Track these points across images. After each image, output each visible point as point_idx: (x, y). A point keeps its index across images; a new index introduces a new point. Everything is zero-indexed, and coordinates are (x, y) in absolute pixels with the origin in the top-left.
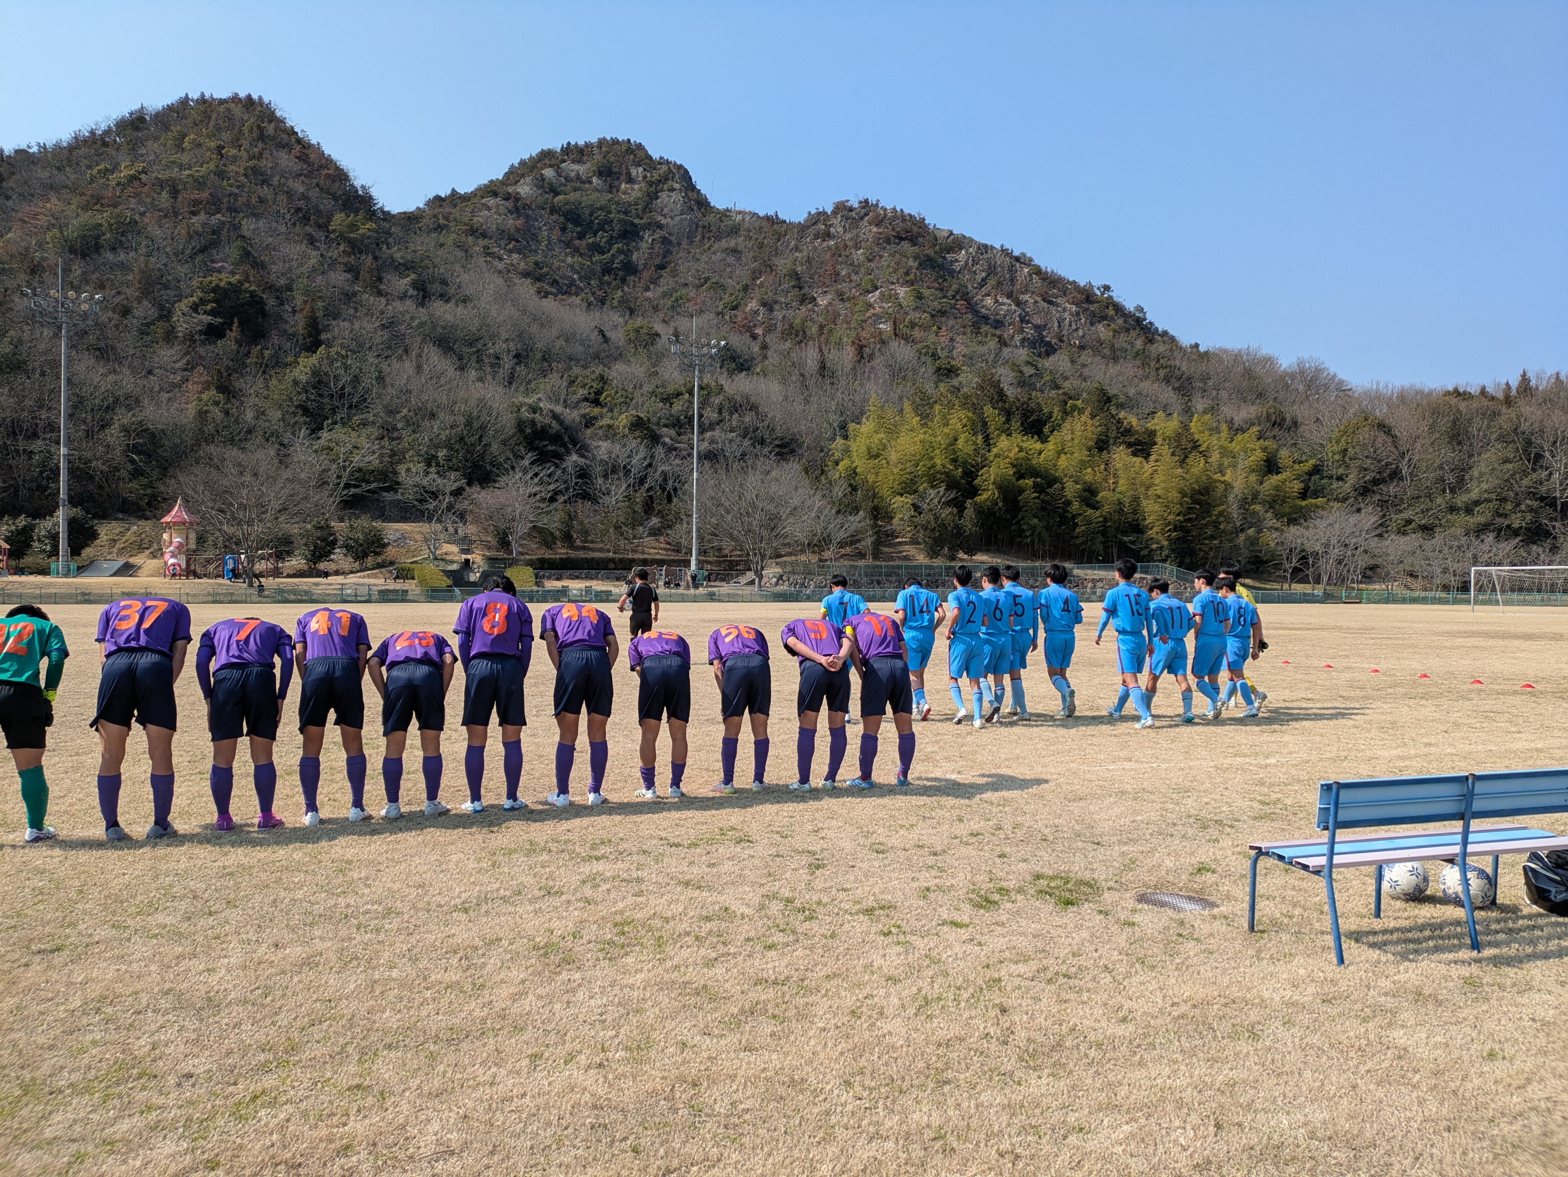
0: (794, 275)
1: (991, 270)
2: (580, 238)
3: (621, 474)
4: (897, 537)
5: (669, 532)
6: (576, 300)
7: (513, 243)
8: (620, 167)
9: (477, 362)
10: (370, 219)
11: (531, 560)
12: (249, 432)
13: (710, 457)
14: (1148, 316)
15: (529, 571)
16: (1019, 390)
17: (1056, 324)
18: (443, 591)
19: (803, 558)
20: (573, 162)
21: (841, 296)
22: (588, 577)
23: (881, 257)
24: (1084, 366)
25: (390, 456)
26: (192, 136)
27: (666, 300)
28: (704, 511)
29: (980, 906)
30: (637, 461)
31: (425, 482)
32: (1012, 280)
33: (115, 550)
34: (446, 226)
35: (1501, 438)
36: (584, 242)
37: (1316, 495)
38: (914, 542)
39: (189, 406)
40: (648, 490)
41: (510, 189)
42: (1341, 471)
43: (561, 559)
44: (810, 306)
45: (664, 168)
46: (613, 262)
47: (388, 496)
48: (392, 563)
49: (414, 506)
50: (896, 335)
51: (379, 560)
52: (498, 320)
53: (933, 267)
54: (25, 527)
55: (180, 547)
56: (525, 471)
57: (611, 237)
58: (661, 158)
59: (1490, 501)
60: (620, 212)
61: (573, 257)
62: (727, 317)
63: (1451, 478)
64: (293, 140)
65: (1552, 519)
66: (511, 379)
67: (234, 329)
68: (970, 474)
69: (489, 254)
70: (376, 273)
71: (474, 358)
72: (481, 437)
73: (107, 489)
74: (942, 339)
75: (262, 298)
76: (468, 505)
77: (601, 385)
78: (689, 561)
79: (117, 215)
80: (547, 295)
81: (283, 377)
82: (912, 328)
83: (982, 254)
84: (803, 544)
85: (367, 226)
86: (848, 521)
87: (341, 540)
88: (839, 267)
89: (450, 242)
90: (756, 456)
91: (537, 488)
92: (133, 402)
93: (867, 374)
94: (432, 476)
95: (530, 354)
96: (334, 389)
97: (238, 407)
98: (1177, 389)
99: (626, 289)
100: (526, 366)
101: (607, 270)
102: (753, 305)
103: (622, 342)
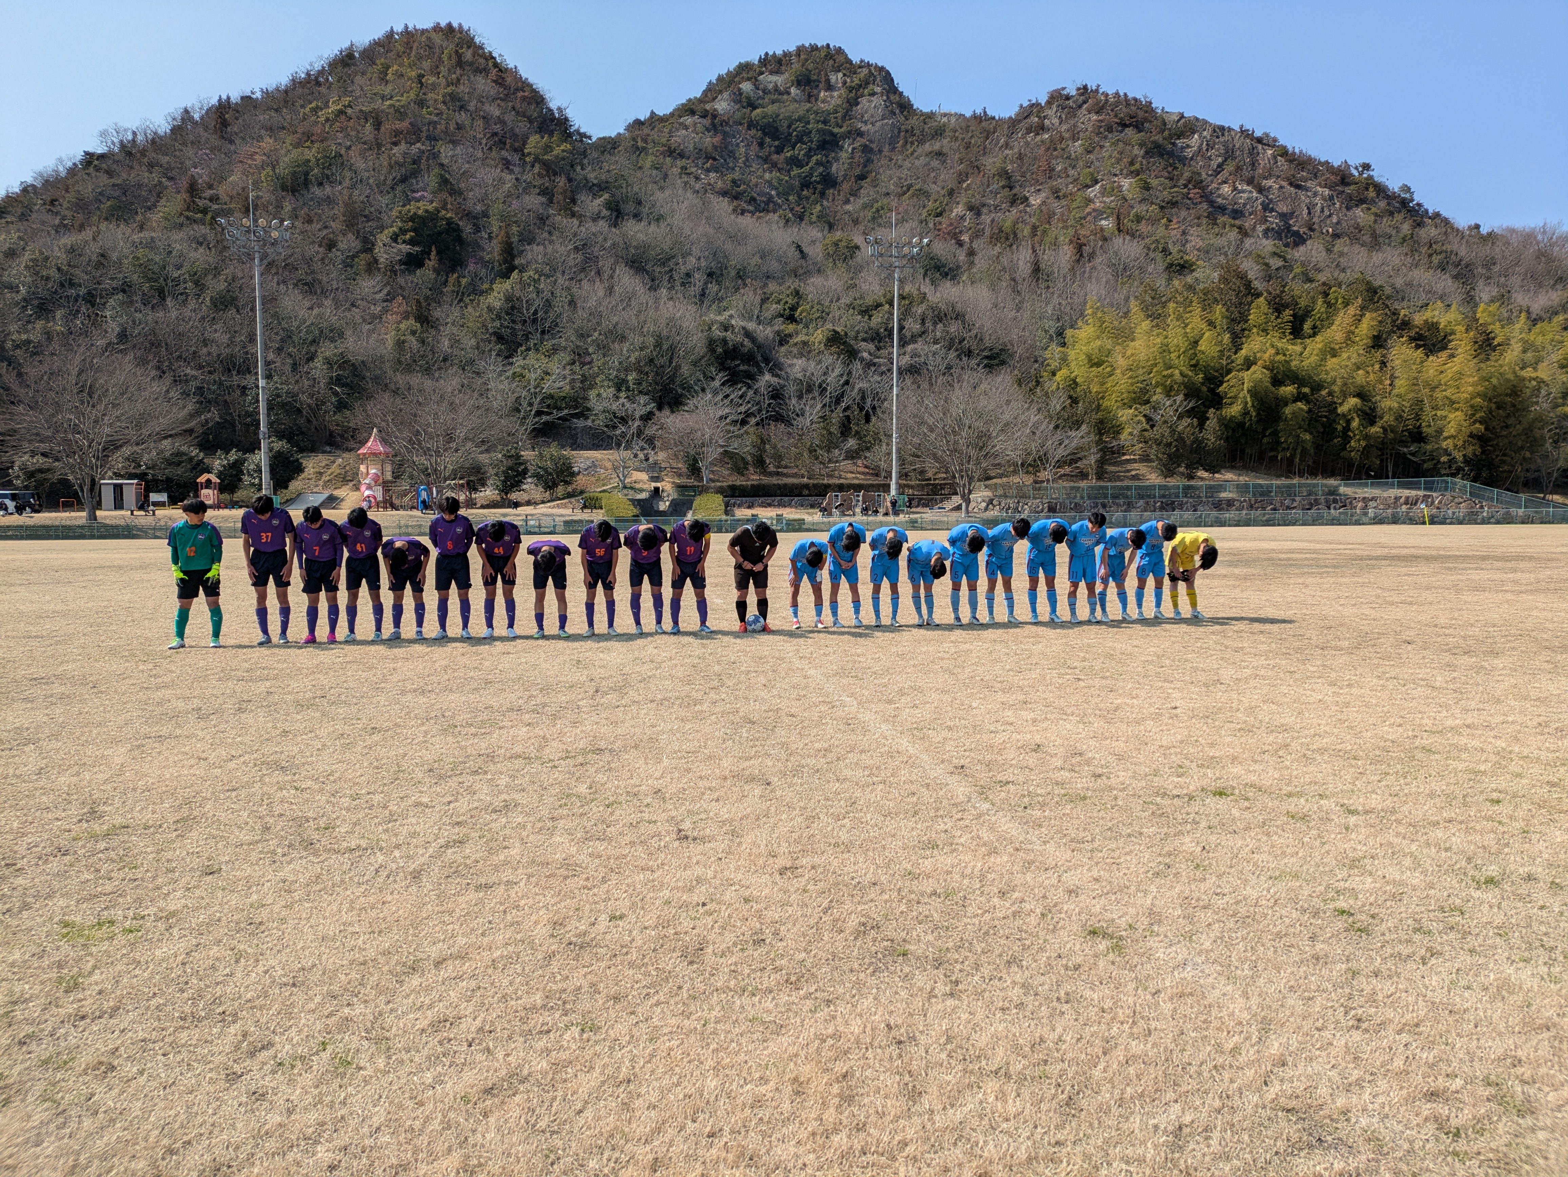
0: (1005, 174)
1: (1229, 154)
2: (778, 153)
3: (817, 394)
4: (1124, 454)
5: (868, 455)
6: (775, 217)
7: (711, 161)
8: (819, 74)
9: (669, 281)
10: (565, 141)
11: (721, 487)
12: (445, 360)
13: (912, 371)
14: (1415, 197)
15: (718, 499)
16: (1269, 283)
17: (1306, 211)
19: (1016, 479)
20: (772, 73)
21: (1057, 194)
22: (781, 505)
23: (1102, 147)
24: (1341, 255)
25: (582, 382)
26: (395, 67)
27: (866, 212)
28: (904, 429)
30: (833, 379)
31: (614, 407)
32: (1253, 164)
33: (321, 483)
34: (644, 149)
36: (782, 156)
38: (1145, 459)
39: (388, 337)
40: (845, 410)
41: (708, 107)
43: (752, 485)
44: (1021, 207)
45: (865, 71)
46: (811, 175)
47: (580, 423)
48: (582, 492)
49: (604, 432)
50: (1119, 230)
51: (570, 489)
52: (691, 238)
53: (1161, 155)
54: (236, 461)
55: (376, 479)
56: (715, 393)
57: (810, 149)
58: (862, 61)
60: (818, 122)
61: (771, 172)
62: (931, 225)
64: (491, 64)
66: (703, 296)
67: (432, 257)
68: (1214, 379)
69: (687, 174)
70: (569, 194)
71: (666, 278)
72: (671, 358)
73: (315, 422)
74: (1173, 233)
75: (458, 225)
76: (657, 430)
77: (796, 300)
78: (889, 485)
79: (324, 150)
80: (743, 213)
81: (478, 304)
82: (1138, 222)
83: (1218, 137)
84: (1015, 465)
85: (562, 148)
86: (1068, 437)
87: (532, 469)
88: (1054, 162)
89: (648, 164)
90: (962, 368)
91: (727, 411)
92: (336, 334)
93: (1086, 275)
94: (622, 400)
95: (724, 272)
96: (527, 314)
97: (434, 337)
98: (1456, 277)
99: (825, 203)
100: (719, 283)
101: (806, 184)
102: (959, 210)
103: (820, 258)
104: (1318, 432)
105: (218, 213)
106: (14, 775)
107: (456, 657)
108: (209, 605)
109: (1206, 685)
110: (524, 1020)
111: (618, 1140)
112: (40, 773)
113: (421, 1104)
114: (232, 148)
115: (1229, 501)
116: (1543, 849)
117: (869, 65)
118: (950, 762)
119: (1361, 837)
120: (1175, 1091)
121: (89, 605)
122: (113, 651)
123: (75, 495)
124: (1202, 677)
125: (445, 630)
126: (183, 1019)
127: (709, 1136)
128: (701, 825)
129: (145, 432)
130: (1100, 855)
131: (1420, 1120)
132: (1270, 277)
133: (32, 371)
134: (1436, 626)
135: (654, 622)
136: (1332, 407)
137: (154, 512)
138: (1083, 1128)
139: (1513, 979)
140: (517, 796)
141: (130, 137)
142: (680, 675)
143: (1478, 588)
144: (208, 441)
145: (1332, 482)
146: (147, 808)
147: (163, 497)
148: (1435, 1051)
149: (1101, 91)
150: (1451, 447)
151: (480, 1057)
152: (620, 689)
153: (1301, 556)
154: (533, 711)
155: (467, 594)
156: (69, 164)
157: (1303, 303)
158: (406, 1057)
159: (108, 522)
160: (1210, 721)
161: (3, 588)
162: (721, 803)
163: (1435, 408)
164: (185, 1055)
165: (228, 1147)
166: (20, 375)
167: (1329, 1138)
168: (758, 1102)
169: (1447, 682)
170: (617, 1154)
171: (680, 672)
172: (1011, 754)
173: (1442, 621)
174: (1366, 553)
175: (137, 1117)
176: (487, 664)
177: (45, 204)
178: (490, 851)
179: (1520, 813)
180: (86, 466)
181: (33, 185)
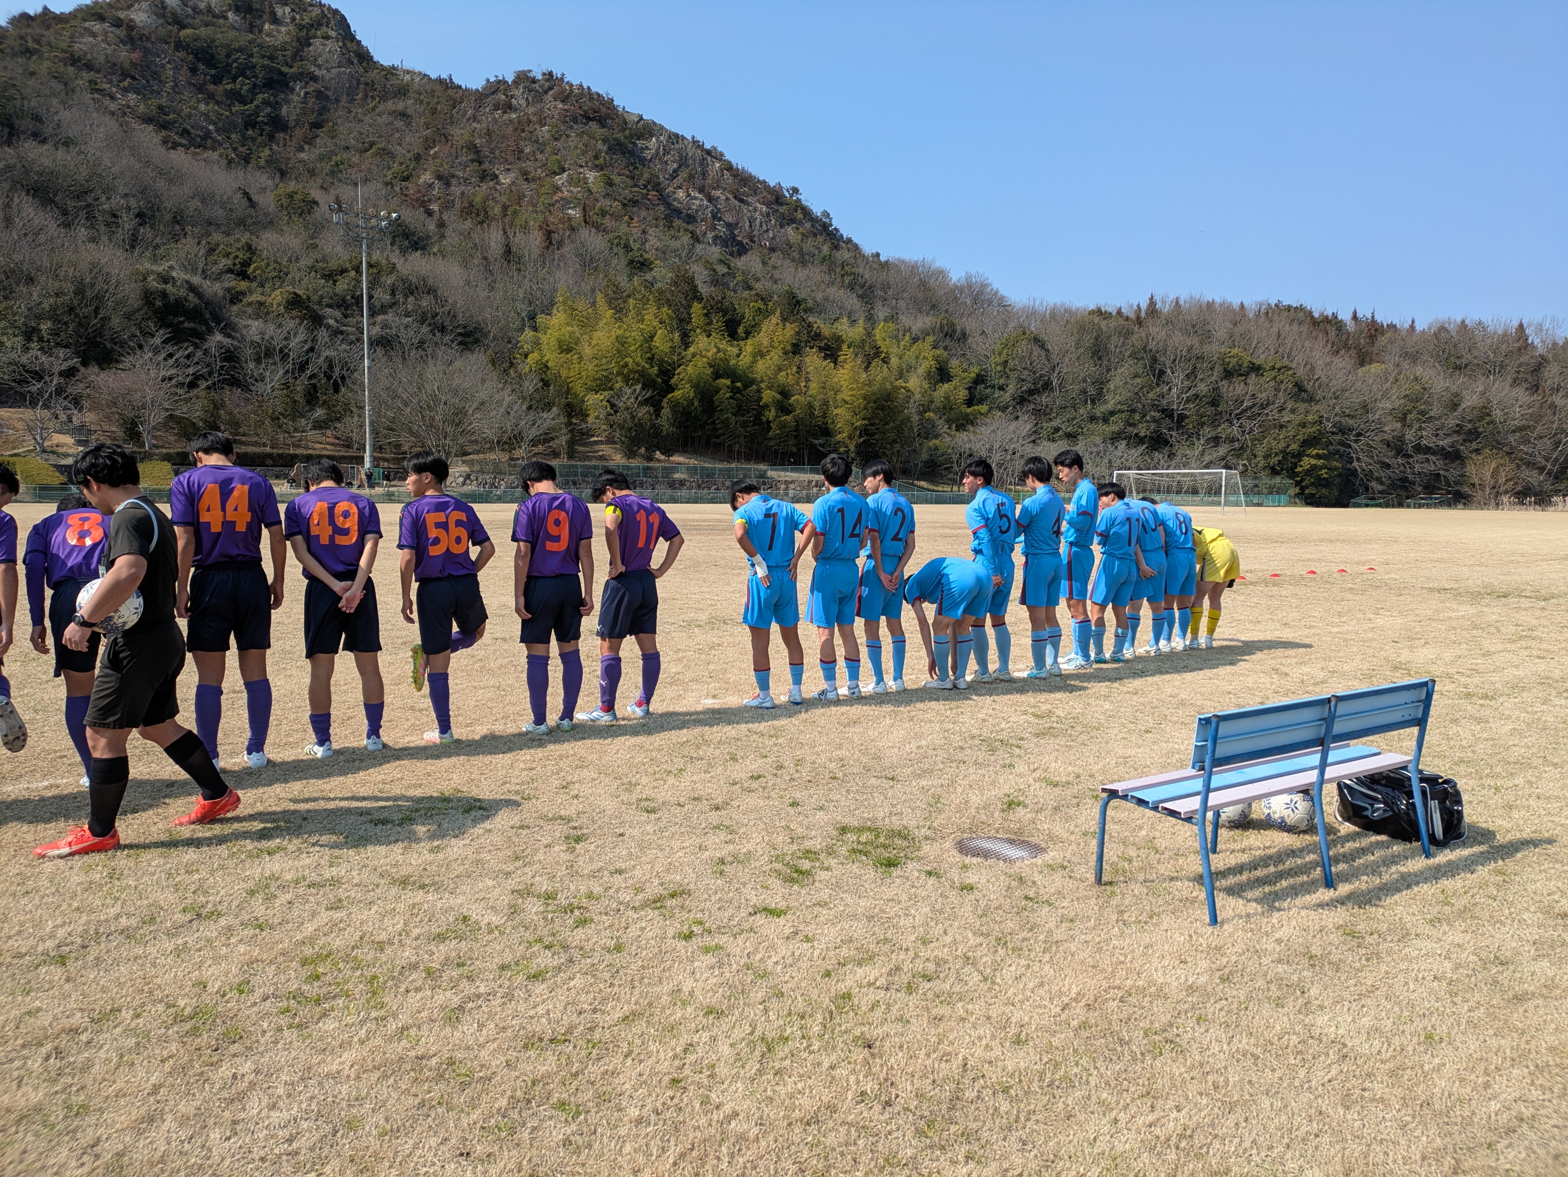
0: (473, 148)
1: (683, 162)
2: (215, 83)
3: (278, 359)
4: (593, 436)
5: (338, 425)
6: (215, 156)
7: (128, 80)
8: (262, 3)
9: (88, 219)
11: (167, 454)
13: (383, 343)
14: (833, 222)
15: (167, 466)
16: (713, 289)
17: (747, 224)
18: (56, 489)
19: (492, 456)
21: (525, 175)
23: (568, 136)
24: (774, 268)
27: (324, 164)
28: (378, 404)
29: (792, 880)
30: (296, 344)
31: (24, 359)
32: (704, 174)
34: (37, 51)
35: (1133, 355)
36: (221, 88)
37: (980, 402)
38: (610, 441)
40: (310, 378)
41: (122, 15)
42: (1002, 381)
44: (491, 184)
45: (317, 11)
46: (257, 114)
49: (11, 388)
50: (586, 222)
52: (113, 170)
53: (623, 153)
56: (156, 351)
57: (255, 85)
59: (1123, 412)
60: (263, 57)
61: (207, 104)
62: (397, 189)
63: (1091, 391)
65: (1170, 429)
66: (133, 242)
68: (667, 372)
69: (97, 91)
71: (83, 214)
72: (97, 309)
74: (635, 231)
76: (84, 389)
77: (248, 255)
78: (363, 458)
80: (175, 146)
82: (603, 216)
83: (673, 144)
84: (491, 442)
86: (540, 418)
88: (522, 143)
89: (43, 71)
90: (436, 344)
91: (173, 372)
93: (556, 262)
94: (34, 352)
95: (157, 214)
98: (861, 297)
99: (275, 147)
100: (152, 227)
101: (250, 123)
102: (426, 177)
103: (272, 208)
115: (681, 481)
132: (715, 283)
136: (759, 402)
145: (762, 467)
149: (566, 80)
157: (738, 310)
163: (836, 408)
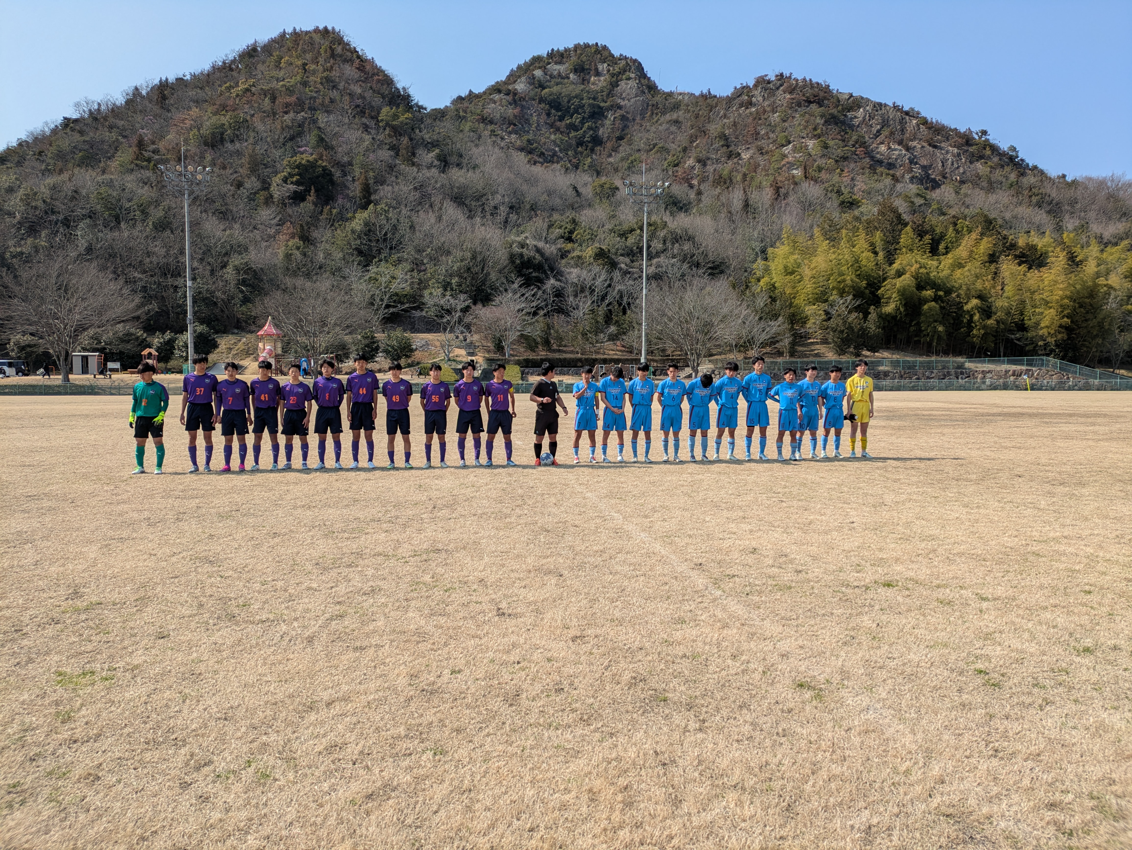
0: (723, 137)
1: (885, 123)
2: (560, 120)
3: (588, 294)
4: (809, 338)
5: (624, 337)
6: (557, 167)
7: (512, 126)
8: (590, 64)
9: (482, 212)
10: (408, 111)
11: (518, 360)
12: (320, 268)
13: (656, 277)
14: (1020, 154)
15: (517, 369)
16: (914, 216)
17: (940, 164)
20: (556, 63)
21: (761, 151)
22: (562, 373)
23: (793, 117)
24: (966, 196)
25: (419, 284)
26: (287, 58)
27: (624, 163)
28: (650, 318)
30: (600, 283)
31: (442, 302)
32: (903, 130)
34: (464, 117)
36: (563, 123)
38: (825, 342)
39: (280, 251)
40: (608, 305)
41: (510, 87)
44: (735, 160)
45: (623, 62)
46: (584, 136)
47: (417, 314)
48: (418, 363)
49: (434, 320)
50: (806, 177)
51: (409, 361)
52: (498, 181)
53: (836, 124)
54: (170, 340)
55: (270, 353)
56: (515, 292)
57: (584, 118)
58: (621, 55)
60: (589, 98)
61: (555, 134)
62: (670, 173)
64: (355, 56)
66: (506, 223)
67: (312, 194)
68: (874, 285)
69: (495, 136)
70: (410, 149)
71: (479, 210)
72: (483, 267)
73: (227, 312)
74: (845, 179)
75: (331, 171)
76: (473, 319)
77: (573, 226)
79: (235, 117)
80: (535, 163)
81: (345, 228)
82: (820, 171)
83: (877, 111)
84: (731, 346)
85: (406, 116)
86: (769, 326)
87: (382, 346)
88: (759, 128)
89: (467, 128)
90: (693, 276)
91: (523, 305)
92: (242, 249)
93: (782, 209)
94: (447, 297)
95: (522, 205)
96: (380, 235)
97: (313, 251)
98: (1049, 212)
99: (594, 156)
100: (518, 214)
101: (580, 143)
102: (690, 162)
103: (590, 196)
104: (950, 323)
105: (158, 162)
106: (18, 566)
107: (331, 482)
108: (155, 443)
109: (874, 506)
110: (392, 746)
111: (464, 832)
112: (36, 564)
113: (321, 806)
114: (169, 115)
115: (885, 372)
116: (1124, 627)
117: (626, 58)
118: (691, 561)
119: (992, 618)
120: (865, 801)
121: (66, 443)
122: (85, 476)
123: (54, 363)
124: (871, 500)
125: (323, 463)
126: (147, 743)
127: (529, 831)
128: (514, 605)
129: (104, 318)
130: (803, 629)
131: (1043, 823)
132: (915, 211)
133: (24, 274)
134: (1039, 464)
135: (474, 458)
136: (959, 306)
137: (110, 376)
138: (799, 827)
139: (1107, 722)
140: (381, 583)
141: (96, 107)
142: (494, 496)
143: (1067, 437)
144: (150, 325)
145: (960, 359)
146: (114, 590)
147: (117, 365)
148: (1052, 774)
149: (793, 77)
150: (1046, 334)
151: (362, 772)
152: (451, 506)
153: (939, 413)
154: (389, 521)
155: (339, 437)
156: (52, 126)
157: (938, 230)
158: (309, 772)
159: (77, 383)
160: (878, 532)
161: (4, 430)
162: (528, 589)
163: (1034, 306)
164: (149, 769)
165: (183, 836)
166: (15, 277)
167: (978, 836)
168: (564, 807)
169: (1048, 505)
170: (464, 843)
171: (494, 494)
172: (735, 555)
173: (1043, 461)
174: (986, 411)
175: (117, 813)
176: (354, 487)
177: (34, 155)
178: (363, 623)
179: (1106, 601)
180: (62, 342)
181: (26, 141)
